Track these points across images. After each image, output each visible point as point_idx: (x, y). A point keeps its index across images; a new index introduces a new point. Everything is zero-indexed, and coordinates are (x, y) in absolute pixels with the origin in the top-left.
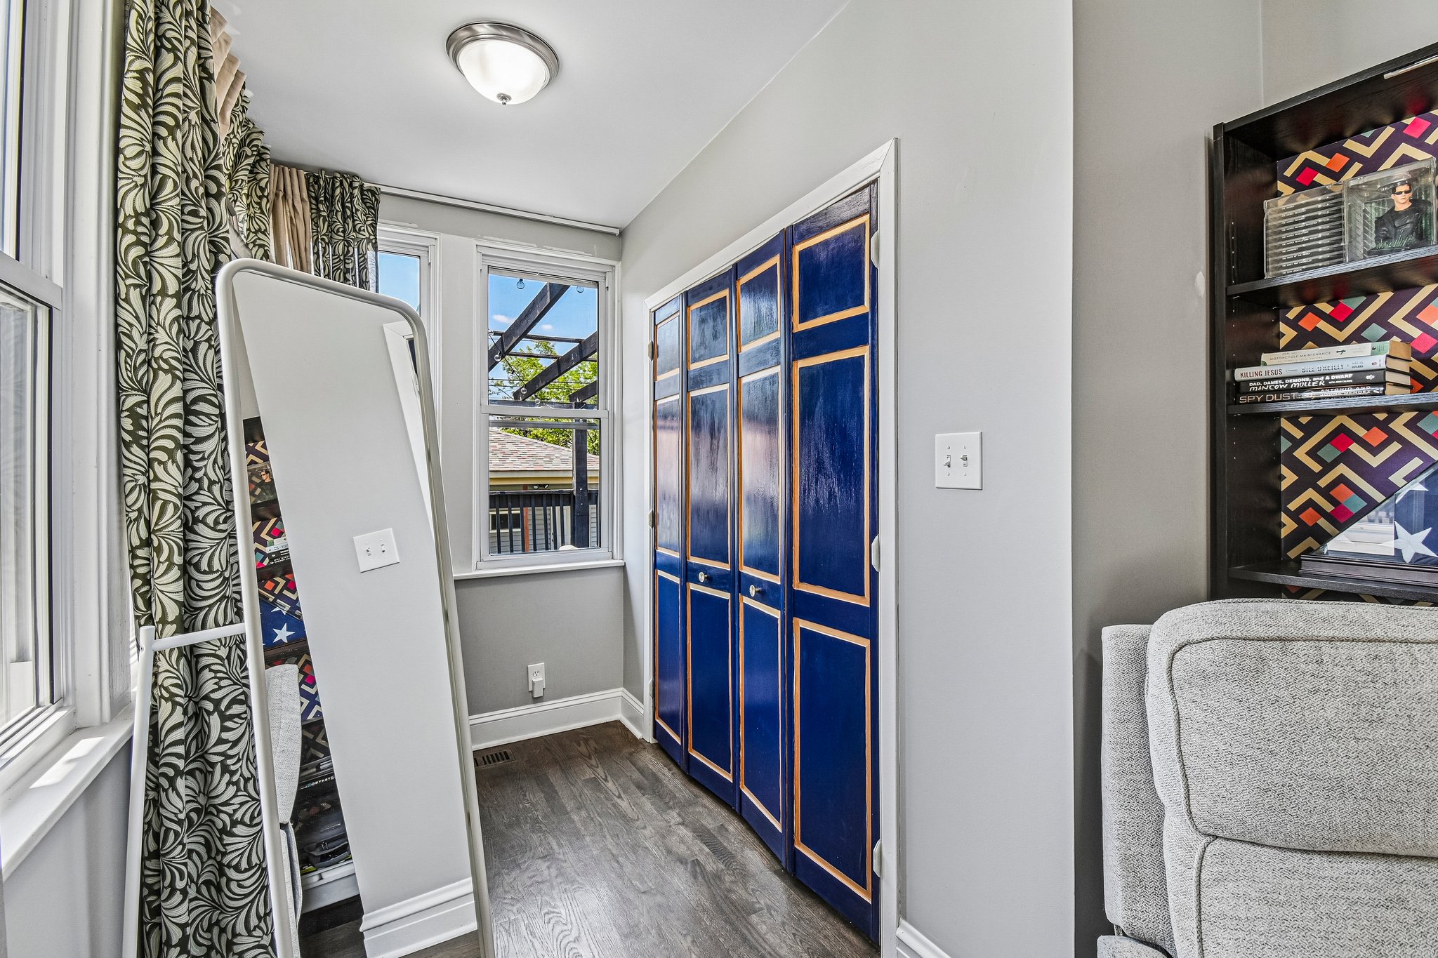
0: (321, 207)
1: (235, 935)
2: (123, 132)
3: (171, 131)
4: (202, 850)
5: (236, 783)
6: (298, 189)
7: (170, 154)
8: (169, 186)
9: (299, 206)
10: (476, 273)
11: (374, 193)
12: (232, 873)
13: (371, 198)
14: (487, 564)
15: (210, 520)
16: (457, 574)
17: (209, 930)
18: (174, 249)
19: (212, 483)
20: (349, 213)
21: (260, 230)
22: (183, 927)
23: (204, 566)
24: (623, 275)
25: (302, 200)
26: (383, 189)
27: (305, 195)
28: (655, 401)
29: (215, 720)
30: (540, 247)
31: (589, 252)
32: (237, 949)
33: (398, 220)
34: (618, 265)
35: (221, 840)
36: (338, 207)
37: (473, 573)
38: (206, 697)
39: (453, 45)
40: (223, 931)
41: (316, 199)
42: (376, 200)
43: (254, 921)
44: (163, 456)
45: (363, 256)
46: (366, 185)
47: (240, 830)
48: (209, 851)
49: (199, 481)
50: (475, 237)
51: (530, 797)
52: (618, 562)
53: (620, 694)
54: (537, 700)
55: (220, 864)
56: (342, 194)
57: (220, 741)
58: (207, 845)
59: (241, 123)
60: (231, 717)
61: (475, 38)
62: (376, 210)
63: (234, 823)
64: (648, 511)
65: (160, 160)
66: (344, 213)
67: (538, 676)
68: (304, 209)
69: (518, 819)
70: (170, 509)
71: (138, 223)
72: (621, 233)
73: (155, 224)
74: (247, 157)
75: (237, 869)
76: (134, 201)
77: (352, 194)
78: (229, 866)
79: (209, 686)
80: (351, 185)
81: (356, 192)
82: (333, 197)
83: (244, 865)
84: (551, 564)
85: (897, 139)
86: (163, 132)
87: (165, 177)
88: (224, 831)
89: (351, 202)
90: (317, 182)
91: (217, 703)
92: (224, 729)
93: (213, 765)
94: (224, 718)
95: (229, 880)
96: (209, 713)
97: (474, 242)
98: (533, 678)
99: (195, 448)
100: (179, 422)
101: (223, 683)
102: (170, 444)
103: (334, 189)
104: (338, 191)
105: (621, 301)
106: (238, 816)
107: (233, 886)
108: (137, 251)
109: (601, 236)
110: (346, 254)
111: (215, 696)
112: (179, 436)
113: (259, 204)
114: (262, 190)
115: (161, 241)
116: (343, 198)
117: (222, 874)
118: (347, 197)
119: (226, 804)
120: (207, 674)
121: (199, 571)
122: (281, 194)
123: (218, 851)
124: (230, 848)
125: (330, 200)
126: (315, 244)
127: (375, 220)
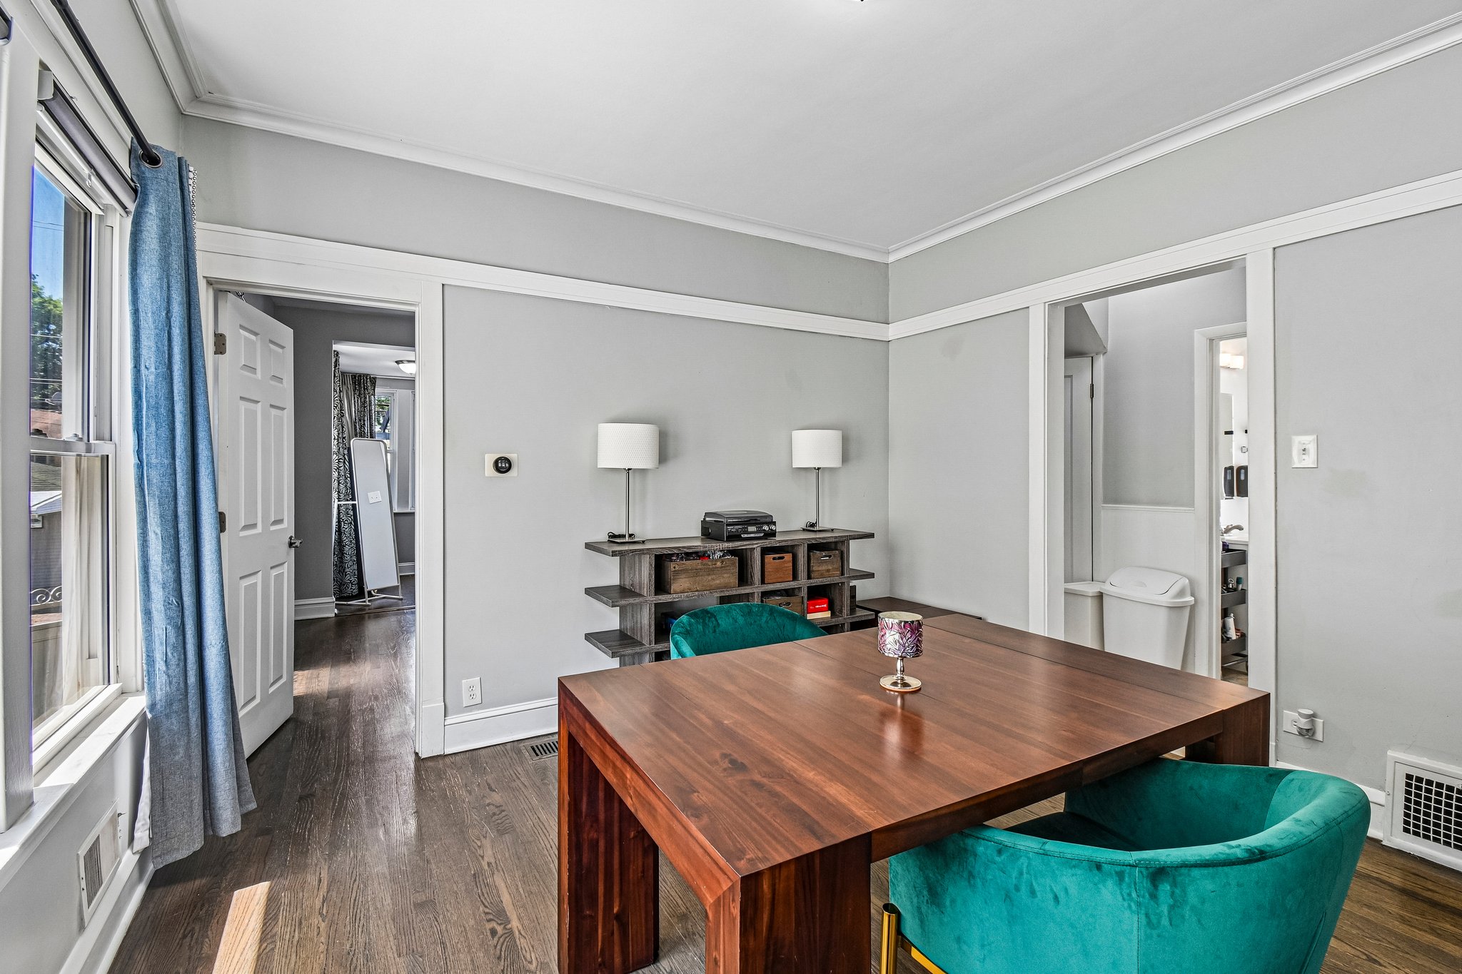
4: (339, 550)
5: (346, 537)
6: (349, 381)
9: (349, 386)
11: (375, 378)
13: (374, 381)
15: (342, 483)
17: (340, 566)
19: (343, 475)
20: (366, 386)
22: (337, 561)
23: (341, 492)
29: (343, 523)
33: (381, 386)
36: (363, 385)
38: (341, 518)
39: (397, 362)
40: (343, 567)
41: (355, 383)
43: (349, 566)
44: (335, 470)
45: (370, 401)
46: (372, 376)
47: (347, 546)
48: (341, 550)
49: (340, 475)
55: (343, 552)
57: (344, 527)
62: (375, 384)
66: (364, 387)
70: (336, 480)
75: (346, 554)
77: (367, 380)
79: (342, 516)
80: (367, 378)
81: (369, 380)
83: (348, 554)
88: (344, 546)
89: (367, 383)
90: (355, 378)
92: (344, 525)
93: (342, 532)
94: (345, 523)
95: (345, 556)
96: (342, 521)
97: (411, 391)
99: (340, 468)
100: (338, 463)
101: (344, 515)
102: (336, 468)
104: (362, 380)
106: (347, 544)
110: (365, 401)
111: (343, 518)
112: (338, 466)
119: (344, 540)
120: (341, 513)
123: (343, 550)
124: (345, 550)
126: (354, 398)
127: (375, 388)
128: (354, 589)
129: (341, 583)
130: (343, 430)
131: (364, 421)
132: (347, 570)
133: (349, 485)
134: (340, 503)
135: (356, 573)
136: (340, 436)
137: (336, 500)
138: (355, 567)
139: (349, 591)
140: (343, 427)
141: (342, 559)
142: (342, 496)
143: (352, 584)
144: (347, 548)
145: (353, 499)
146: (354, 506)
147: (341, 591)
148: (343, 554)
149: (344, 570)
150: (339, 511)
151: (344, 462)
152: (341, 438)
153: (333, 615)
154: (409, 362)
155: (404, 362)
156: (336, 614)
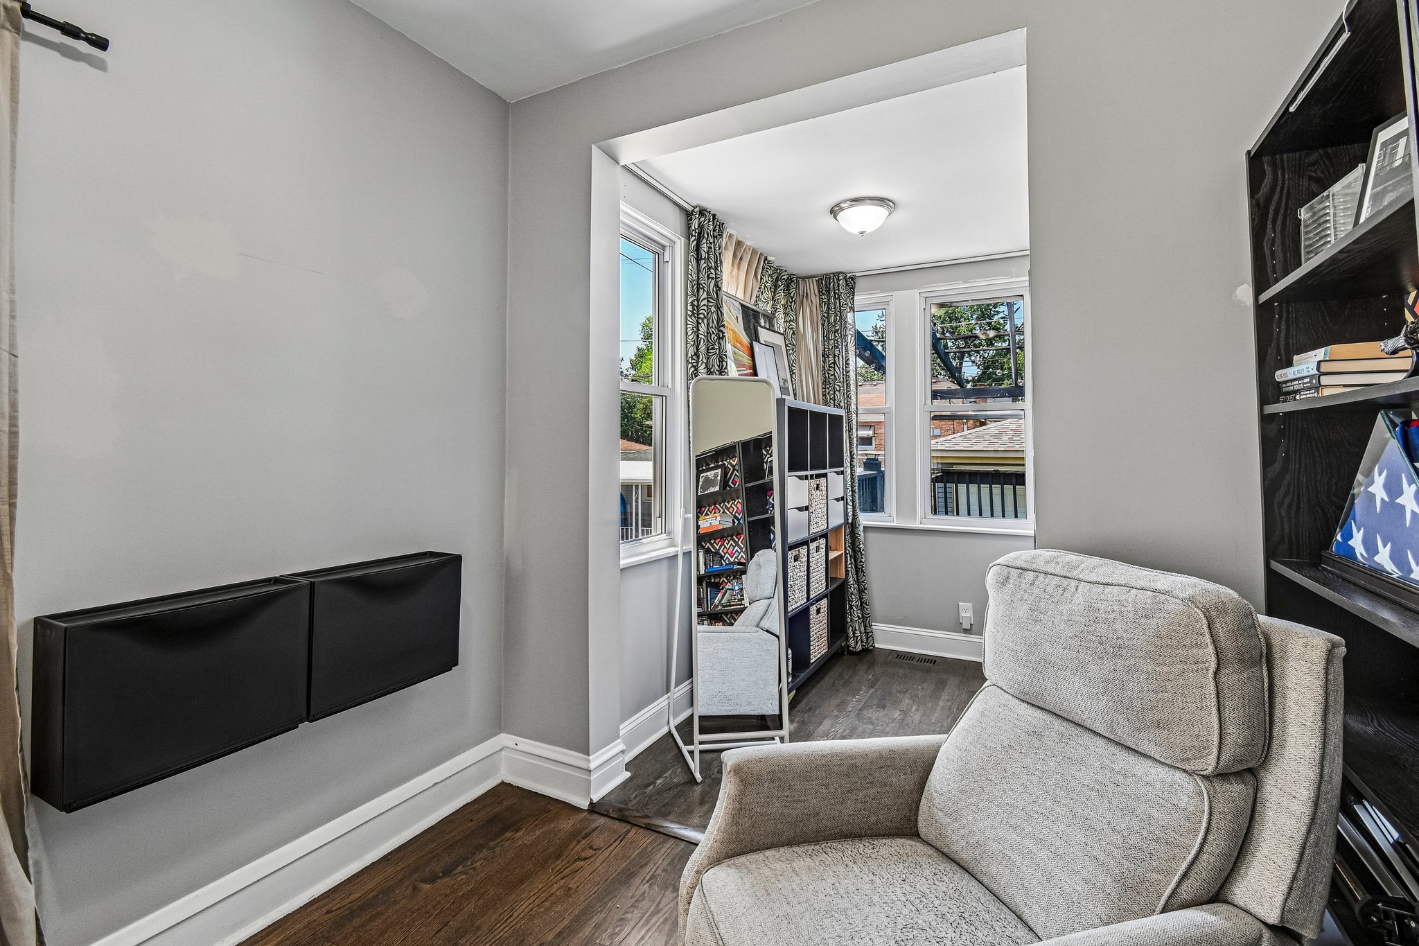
2: (688, 326)
3: (702, 319)
7: (703, 329)
8: (702, 341)
9: (813, 299)
10: (918, 313)
11: (852, 279)
13: (851, 282)
14: (929, 521)
18: (704, 366)
21: (791, 320)
25: (815, 295)
26: (857, 274)
27: (816, 292)
30: (965, 282)
31: (1007, 275)
36: (832, 294)
37: (918, 525)
41: (822, 292)
42: (854, 282)
46: (848, 275)
51: (925, 685)
54: (966, 631)
56: (834, 285)
59: (769, 275)
61: (842, 209)
62: (854, 289)
65: (700, 332)
67: (967, 612)
68: (816, 300)
69: (907, 691)
71: (692, 359)
73: (698, 357)
74: (780, 286)
76: (691, 351)
77: (839, 284)
80: (838, 279)
81: (842, 282)
82: (829, 288)
84: (981, 527)
90: (821, 282)
97: (917, 291)
98: (963, 613)
103: (830, 284)
108: (692, 369)
109: (1017, 260)
110: (835, 321)
113: (790, 306)
114: (792, 298)
115: (700, 363)
116: (834, 288)
118: (837, 287)
122: (805, 295)
125: (828, 291)
127: (854, 295)
131: (835, 356)
153: (584, 804)
154: (857, 201)
155: (844, 205)
156: (591, 803)
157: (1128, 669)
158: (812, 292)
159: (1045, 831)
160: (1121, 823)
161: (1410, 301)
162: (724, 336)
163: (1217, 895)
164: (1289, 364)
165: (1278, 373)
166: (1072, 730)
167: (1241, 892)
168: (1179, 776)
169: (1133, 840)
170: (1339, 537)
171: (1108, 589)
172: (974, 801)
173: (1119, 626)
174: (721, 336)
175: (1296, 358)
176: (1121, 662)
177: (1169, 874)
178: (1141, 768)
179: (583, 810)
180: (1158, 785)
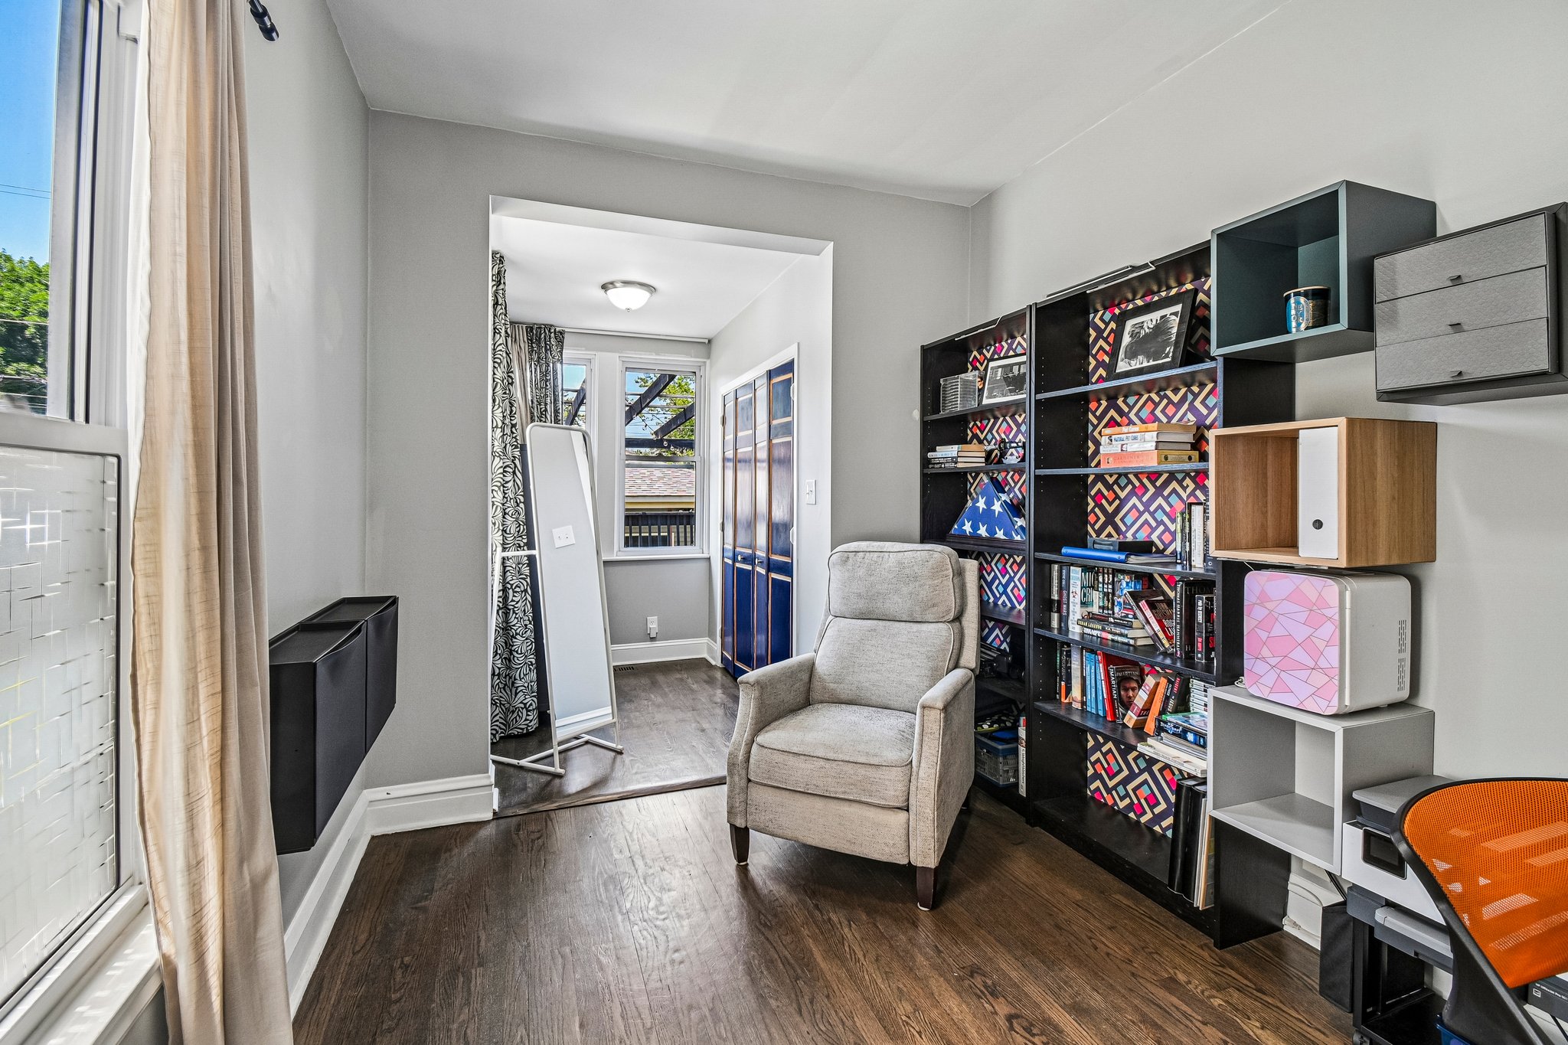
0: (534, 345)
1: (515, 679)
4: (504, 645)
5: (517, 618)
6: (522, 336)
9: (522, 346)
10: (618, 374)
11: (562, 333)
12: (515, 654)
13: (560, 336)
14: (623, 553)
15: (510, 514)
16: (605, 558)
17: (505, 677)
19: (511, 499)
20: (548, 347)
22: (499, 668)
23: (508, 532)
24: (711, 367)
25: (524, 341)
26: (566, 330)
27: (526, 339)
28: (724, 453)
29: (511, 591)
30: (657, 354)
31: (688, 354)
32: (516, 685)
33: (575, 346)
34: (708, 362)
35: (512, 640)
36: (543, 343)
37: (614, 558)
38: (508, 583)
40: (510, 678)
41: (531, 340)
42: (563, 337)
43: (522, 676)
44: (496, 489)
45: (555, 371)
46: (558, 329)
47: (518, 637)
48: (506, 646)
49: (507, 498)
50: (619, 352)
51: (643, 682)
52: (706, 555)
53: (706, 641)
54: (653, 639)
55: (511, 650)
56: (545, 336)
57: (512, 601)
58: (506, 643)
60: (516, 592)
62: (563, 343)
63: (517, 634)
64: (720, 521)
66: (546, 347)
67: (653, 624)
68: (525, 346)
69: (635, 688)
70: (499, 508)
72: (709, 341)
75: (517, 652)
77: (550, 336)
78: (514, 651)
79: (509, 579)
80: (549, 331)
81: (553, 335)
82: (540, 338)
83: (519, 652)
85: (799, 344)
86: (496, 365)
87: (497, 383)
88: (513, 636)
89: (550, 341)
90: (532, 331)
91: (512, 585)
92: (514, 596)
93: (510, 610)
94: (514, 592)
95: (514, 656)
96: (509, 589)
97: (618, 355)
98: (650, 625)
99: (505, 485)
100: (501, 476)
101: (514, 578)
102: (499, 484)
103: (541, 334)
104: (543, 336)
105: (709, 385)
106: (518, 631)
107: (515, 659)
109: (696, 345)
110: (547, 371)
111: (511, 582)
112: (502, 481)
116: (545, 339)
117: (511, 654)
118: (548, 339)
119: (514, 625)
120: (508, 574)
121: (506, 533)
123: (510, 645)
124: (515, 644)
125: (539, 340)
126: (531, 366)
127: (562, 349)
128: (530, 721)
129: (508, 709)
130: (511, 411)
131: (546, 404)
132: (519, 683)
133: (522, 517)
134: (505, 554)
135: (535, 687)
136: (507, 421)
137: (500, 549)
138: (534, 676)
139: (522, 724)
140: (512, 405)
141: (510, 661)
142: (510, 539)
143: (528, 711)
144: (518, 641)
145: (530, 545)
146: (532, 560)
147: (507, 724)
148: (511, 652)
149: (513, 683)
150: (504, 567)
151: (514, 473)
152: (509, 426)
153: (489, 816)
154: (626, 283)
155: (617, 285)
156: (495, 813)
157: (921, 586)
158: (521, 338)
159: (892, 666)
160: (923, 650)
161: (971, 426)
162: (513, 382)
163: (956, 666)
164: (934, 450)
165: (929, 454)
166: (888, 623)
167: (962, 662)
168: (940, 625)
169: (930, 654)
170: (956, 527)
171: (906, 553)
172: (851, 670)
173: (915, 568)
174: (510, 381)
175: (937, 447)
176: (917, 583)
177: (945, 661)
178: (924, 627)
179: (488, 822)
180: (933, 631)
